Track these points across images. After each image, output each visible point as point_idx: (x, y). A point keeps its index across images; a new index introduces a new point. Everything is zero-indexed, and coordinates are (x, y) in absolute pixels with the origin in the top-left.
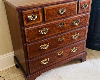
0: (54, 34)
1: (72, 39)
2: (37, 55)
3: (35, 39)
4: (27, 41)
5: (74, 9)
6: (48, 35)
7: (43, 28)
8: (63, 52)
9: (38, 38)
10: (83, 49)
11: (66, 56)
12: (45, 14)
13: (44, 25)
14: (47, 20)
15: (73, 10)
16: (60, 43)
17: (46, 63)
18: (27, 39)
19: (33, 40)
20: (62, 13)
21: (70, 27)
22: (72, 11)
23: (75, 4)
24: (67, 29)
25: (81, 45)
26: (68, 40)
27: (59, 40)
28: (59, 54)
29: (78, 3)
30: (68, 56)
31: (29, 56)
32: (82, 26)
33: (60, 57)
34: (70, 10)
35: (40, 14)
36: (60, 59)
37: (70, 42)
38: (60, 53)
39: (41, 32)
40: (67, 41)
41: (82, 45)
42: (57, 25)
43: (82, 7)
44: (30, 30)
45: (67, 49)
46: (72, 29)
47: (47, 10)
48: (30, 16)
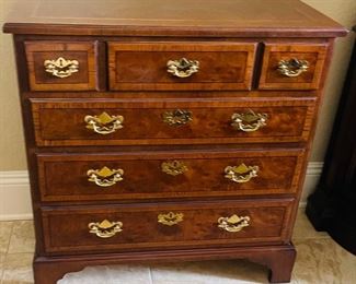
0: (145, 142)
1: (224, 182)
2: (74, 198)
3: (67, 143)
4: (38, 140)
5: (238, 69)
6: (121, 142)
7: (101, 110)
8: (180, 217)
9: (79, 143)
10: (280, 235)
11: (196, 237)
12: (110, 64)
13: (104, 100)
14: (116, 89)
15: (231, 73)
16: (168, 179)
17: (106, 235)
18: (37, 133)
19: (59, 143)
20: (182, 75)
21: (217, 132)
22: (227, 75)
23: (246, 53)
24: (200, 137)
25: (270, 217)
26: (205, 178)
27: (166, 168)
28: (161, 220)
29: (261, 49)
30: (206, 238)
31: (43, 191)
32: (277, 141)
33: (165, 230)
34: (218, 69)
35: (93, 62)
36: (168, 238)
37: (214, 189)
38: (168, 216)
39: (92, 122)
40: (203, 183)
41: (275, 217)
42: (157, 112)
43: (275, 68)
44: (50, 106)
45: (198, 212)
46: (226, 140)
47: (117, 53)
48: (53, 62)
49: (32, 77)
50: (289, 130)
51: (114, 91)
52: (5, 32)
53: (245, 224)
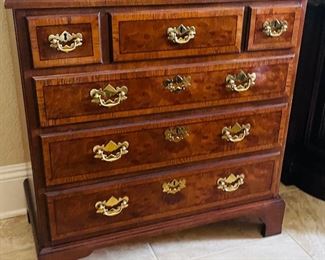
0: (149, 111)
1: (221, 143)
2: (80, 178)
3: (73, 120)
4: (42, 120)
5: (230, 32)
6: (126, 114)
7: (106, 82)
8: (183, 184)
9: (85, 119)
10: (270, 188)
11: (198, 201)
12: (114, 35)
13: (108, 72)
14: (120, 59)
15: (224, 37)
16: (171, 147)
17: (115, 212)
18: (41, 113)
19: (64, 121)
20: (181, 41)
21: (213, 95)
22: (221, 39)
23: (236, 17)
24: (199, 101)
25: (262, 172)
26: (204, 141)
27: (169, 136)
28: (166, 189)
29: (248, 12)
30: (207, 201)
31: (48, 175)
32: (265, 98)
33: (170, 199)
34: (213, 34)
36: (173, 207)
37: (213, 151)
38: (172, 185)
39: (97, 96)
40: (202, 147)
41: (266, 172)
42: (160, 80)
43: (261, 30)
44: (54, 83)
45: (199, 175)
46: (221, 102)
47: (120, 23)
48: (57, 36)
49: (36, 54)
50: (274, 87)
51: (117, 62)
52: (6, 7)
53: (241, 182)
